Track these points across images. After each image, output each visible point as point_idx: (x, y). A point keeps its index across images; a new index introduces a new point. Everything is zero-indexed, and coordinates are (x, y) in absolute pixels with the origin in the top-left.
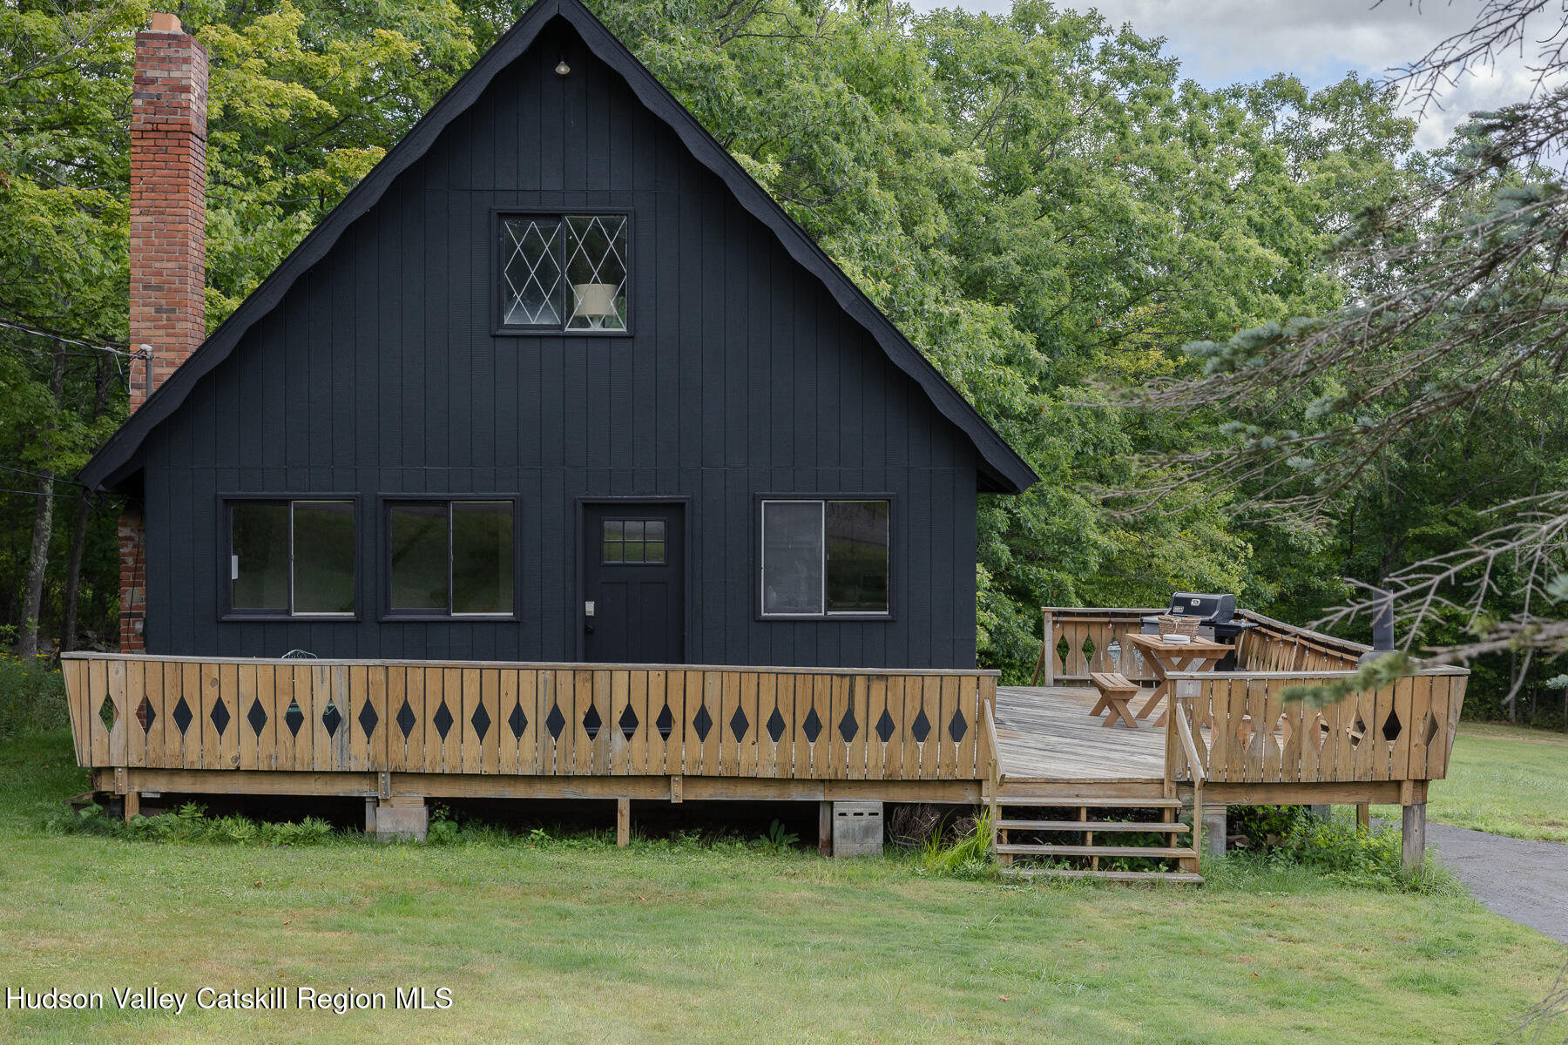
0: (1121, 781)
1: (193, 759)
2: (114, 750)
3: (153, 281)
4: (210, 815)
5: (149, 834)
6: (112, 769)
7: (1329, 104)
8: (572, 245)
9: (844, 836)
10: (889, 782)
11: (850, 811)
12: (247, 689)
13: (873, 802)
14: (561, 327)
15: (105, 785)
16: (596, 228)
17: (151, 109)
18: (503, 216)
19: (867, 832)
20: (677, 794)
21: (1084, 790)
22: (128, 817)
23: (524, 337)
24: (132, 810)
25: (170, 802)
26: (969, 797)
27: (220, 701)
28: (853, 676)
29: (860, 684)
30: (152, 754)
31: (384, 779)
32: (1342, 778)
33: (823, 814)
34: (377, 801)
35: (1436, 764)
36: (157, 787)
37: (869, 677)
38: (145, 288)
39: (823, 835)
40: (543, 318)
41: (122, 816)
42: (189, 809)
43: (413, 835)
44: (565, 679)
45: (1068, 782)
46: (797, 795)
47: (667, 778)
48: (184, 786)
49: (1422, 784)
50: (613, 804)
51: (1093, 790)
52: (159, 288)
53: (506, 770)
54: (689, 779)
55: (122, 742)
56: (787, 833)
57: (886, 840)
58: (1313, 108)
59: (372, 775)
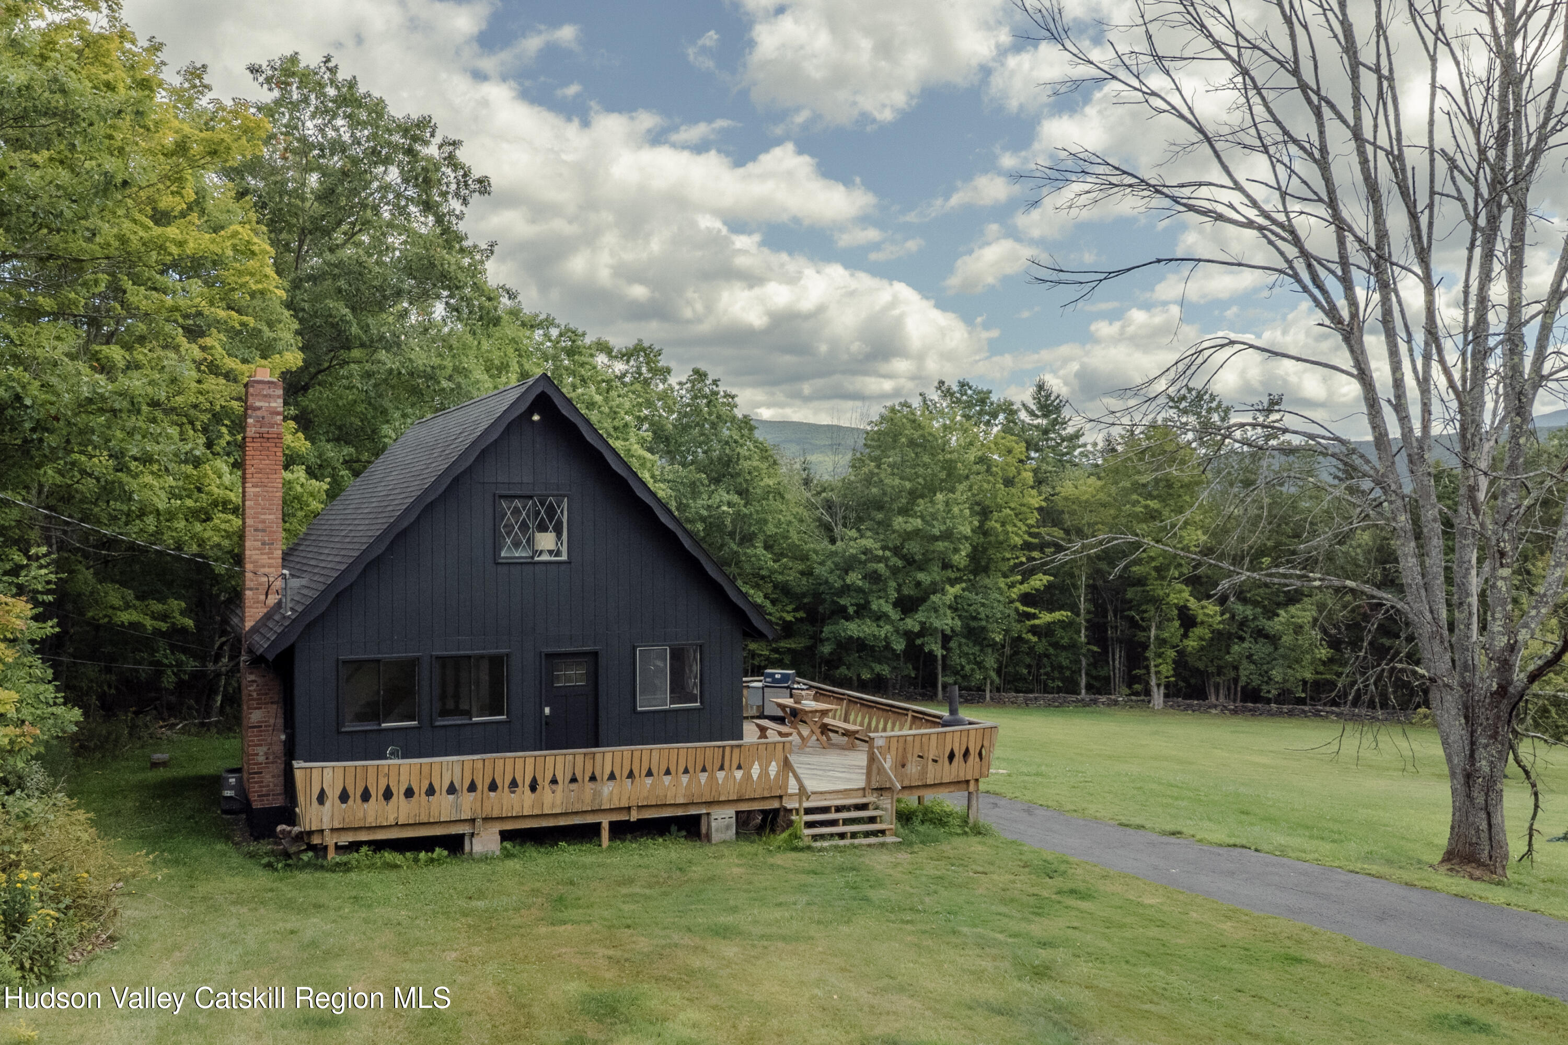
0: (846, 790)
1: (371, 821)
2: (325, 820)
3: (260, 526)
4: (375, 851)
5: (346, 867)
6: (322, 831)
7: (626, 356)
8: (538, 513)
9: (717, 830)
10: (739, 800)
11: (719, 817)
12: (404, 778)
13: (730, 812)
14: (532, 557)
15: (316, 840)
16: (551, 503)
17: (258, 425)
18: (501, 497)
19: (728, 827)
20: (634, 816)
21: (828, 796)
22: (329, 857)
23: (512, 564)
24: (331, 853)
25: (355, 846)
26: (776, 805)
27: (388, 786)
28: (724, 747)
29: (728, 750)
30: (347, 820)
31: (479, 822)
32: (945, 781)
33: (704, 821)
34: (472, 835)
35: (984, 770)
36: (345, 839)
37: (732, 747)
38: (256, 530)
39: (704, 830)
40: (520, 553)
41: (325, 857)
42: (364, 849)
43: (493, 852)
44: (579, 760)
45: (821, 793)
46: (693, 811)
47: (629, 808)
48: (364, 837)
49: (977, 780)
50: (600, 824)
51: (832, 796)
52: (264, 531)
53: (546, 812)
54: (640, 808)
55: (330, 814)
56: (679, 830)
57: (737, 833)
58: (616, 357)
59: (473, 821)
